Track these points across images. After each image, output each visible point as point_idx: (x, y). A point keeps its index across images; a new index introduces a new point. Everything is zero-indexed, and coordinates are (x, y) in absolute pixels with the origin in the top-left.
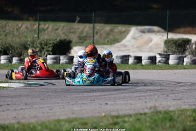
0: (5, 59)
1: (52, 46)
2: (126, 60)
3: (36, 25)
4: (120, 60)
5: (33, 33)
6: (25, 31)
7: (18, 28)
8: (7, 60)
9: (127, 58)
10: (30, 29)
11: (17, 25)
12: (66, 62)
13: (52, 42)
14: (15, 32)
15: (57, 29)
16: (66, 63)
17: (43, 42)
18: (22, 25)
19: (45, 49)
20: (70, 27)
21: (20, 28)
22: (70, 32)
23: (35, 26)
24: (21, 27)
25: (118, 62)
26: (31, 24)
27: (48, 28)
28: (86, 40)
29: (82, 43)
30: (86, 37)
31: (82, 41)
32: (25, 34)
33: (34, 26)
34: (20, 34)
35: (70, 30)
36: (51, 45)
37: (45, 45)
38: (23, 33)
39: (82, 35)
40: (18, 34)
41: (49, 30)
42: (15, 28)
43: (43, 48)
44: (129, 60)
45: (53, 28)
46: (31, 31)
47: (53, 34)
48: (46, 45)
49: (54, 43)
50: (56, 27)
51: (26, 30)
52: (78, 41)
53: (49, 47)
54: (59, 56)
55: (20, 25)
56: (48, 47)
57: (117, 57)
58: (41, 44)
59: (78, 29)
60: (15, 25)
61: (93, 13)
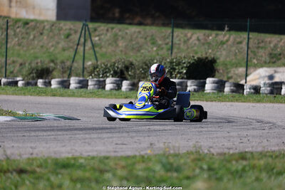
0: (112, 83)
1: (187, 67)
2: (277, 88)
3: (211, 35)
4: (269, 89)
5: (207, 47)
6: (195, 44)
7: (186, 38)
8: (115, 85)
9: (279, 86)
10: (202, 41)
11: (186, 35)
12: (195, 89)
13: (186, 60)
14: (182, 46)
15: (240, 43)
16: (195, 91)
17: (175, 60)
18: (192, 35)
19: (177, 71)
20: (258, 40)
21: (188, 40)
22: (258, 47)
23: (210, 38)
24: (191, 38)
25: (266, 92)
26: (204, 35)
27: (227, 41)
28: (280, 59)
29: (274, 63)
30: (280, 54)
31: (274, 60)
32: (195, 48)
33: (208, 37)
34: (188, 48)
35: (259, 43)
36: (185, 65)
37: (176, 66)
38: (192, 47)
39: (275, 52)
40: (186, 48)
41: (230, 43)
42: (182, 40)
43: (174, 69)
44: (282, 88)
45: (235, 40)
46: (203, 44)
47: (233, 49)
48: (179, 64)
49: (189, 63)
50: (238, 40)
51: (197, 42)
52: (268, 60)
53: (182, 68)
54: (186, 80)
55: (189, 35)
56: (180, 67)
57: (265, 84)
58: (171, 63)
59: (270, 43)
60: (182, 36)
61: (249, 20)
